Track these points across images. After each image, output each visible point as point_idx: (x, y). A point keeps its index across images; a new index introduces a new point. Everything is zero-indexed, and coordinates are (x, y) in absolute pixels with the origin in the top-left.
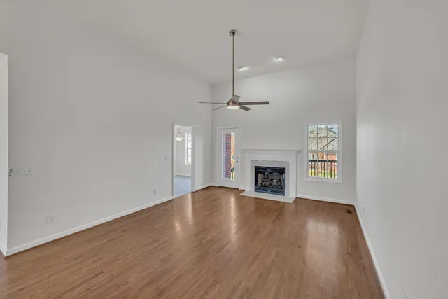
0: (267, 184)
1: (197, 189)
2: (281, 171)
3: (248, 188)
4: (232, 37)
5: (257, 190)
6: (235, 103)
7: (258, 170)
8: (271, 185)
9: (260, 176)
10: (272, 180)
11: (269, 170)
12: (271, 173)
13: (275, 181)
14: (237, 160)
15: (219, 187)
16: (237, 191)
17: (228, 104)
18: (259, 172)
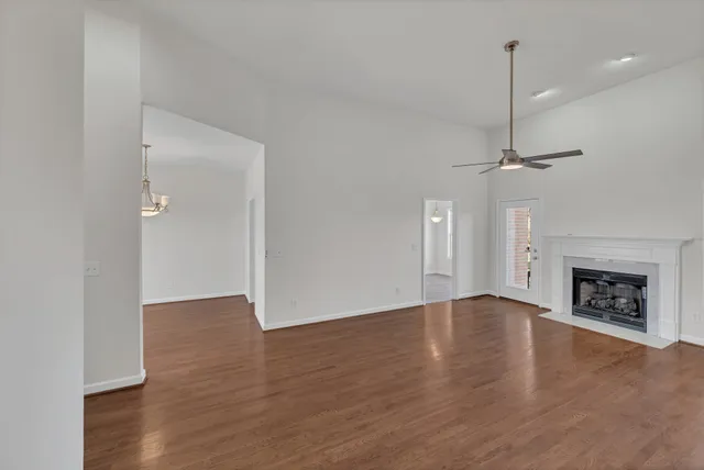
0: (602, 304)
1: (461, 296)
2: (639, 282)
3: (559, 307)
4: (509, 53)
5: (577, 312)
6: (512, 160)
7: (580, 277)
8: (612, 307)
9: (585, 289)
10: (614, 298)
11: (605, 277)
12: (611, 284)
13: (623, 301)
14: (536, 255)
15: (501, 298)
16: (534, 310)
17: (501, 163)
18: (582, 280)
